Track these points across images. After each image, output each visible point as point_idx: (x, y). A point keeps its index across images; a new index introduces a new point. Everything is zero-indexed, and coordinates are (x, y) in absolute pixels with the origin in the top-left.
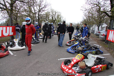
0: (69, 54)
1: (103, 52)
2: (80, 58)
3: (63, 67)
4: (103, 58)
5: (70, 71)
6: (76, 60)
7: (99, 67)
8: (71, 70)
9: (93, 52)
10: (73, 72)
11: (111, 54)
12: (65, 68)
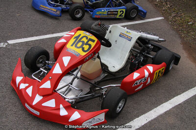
0: (39, 17)
1: (145, 14)
2: (86, 47)
3: (22, 86)
4: (156, 38)
5: (51, 103)
6: (69, 58)
7: (147, 74)
8: (53, 101)
9: (119, 14)
10: (61, 106)
11: (166, 19)
12: (29, 91)
